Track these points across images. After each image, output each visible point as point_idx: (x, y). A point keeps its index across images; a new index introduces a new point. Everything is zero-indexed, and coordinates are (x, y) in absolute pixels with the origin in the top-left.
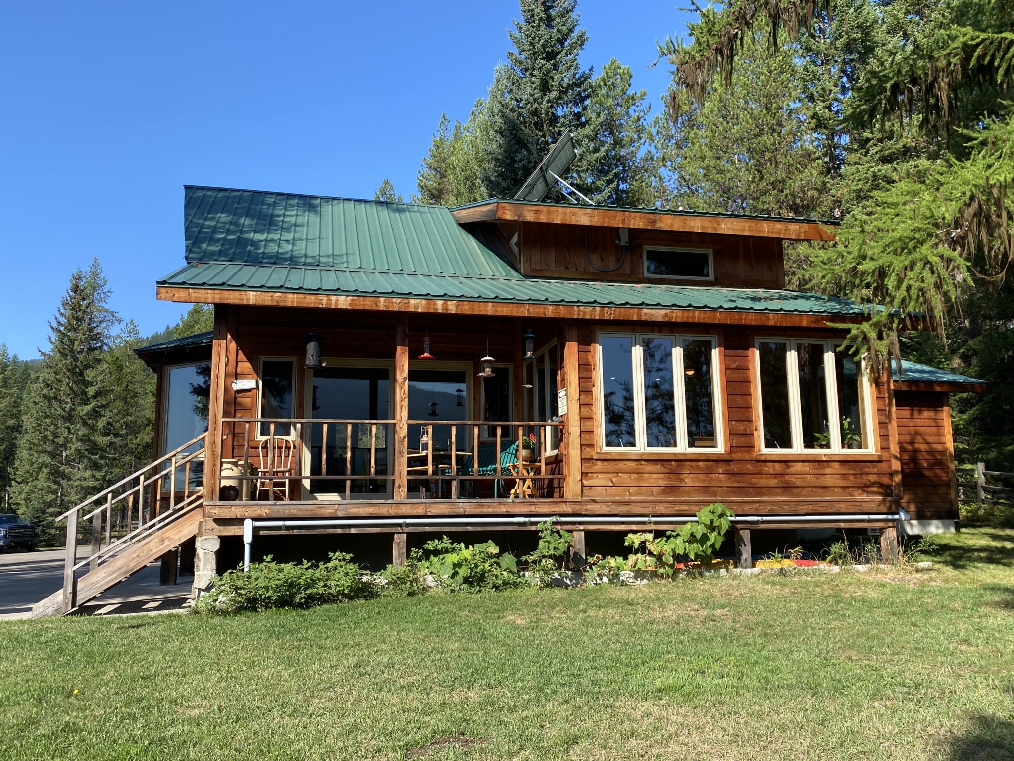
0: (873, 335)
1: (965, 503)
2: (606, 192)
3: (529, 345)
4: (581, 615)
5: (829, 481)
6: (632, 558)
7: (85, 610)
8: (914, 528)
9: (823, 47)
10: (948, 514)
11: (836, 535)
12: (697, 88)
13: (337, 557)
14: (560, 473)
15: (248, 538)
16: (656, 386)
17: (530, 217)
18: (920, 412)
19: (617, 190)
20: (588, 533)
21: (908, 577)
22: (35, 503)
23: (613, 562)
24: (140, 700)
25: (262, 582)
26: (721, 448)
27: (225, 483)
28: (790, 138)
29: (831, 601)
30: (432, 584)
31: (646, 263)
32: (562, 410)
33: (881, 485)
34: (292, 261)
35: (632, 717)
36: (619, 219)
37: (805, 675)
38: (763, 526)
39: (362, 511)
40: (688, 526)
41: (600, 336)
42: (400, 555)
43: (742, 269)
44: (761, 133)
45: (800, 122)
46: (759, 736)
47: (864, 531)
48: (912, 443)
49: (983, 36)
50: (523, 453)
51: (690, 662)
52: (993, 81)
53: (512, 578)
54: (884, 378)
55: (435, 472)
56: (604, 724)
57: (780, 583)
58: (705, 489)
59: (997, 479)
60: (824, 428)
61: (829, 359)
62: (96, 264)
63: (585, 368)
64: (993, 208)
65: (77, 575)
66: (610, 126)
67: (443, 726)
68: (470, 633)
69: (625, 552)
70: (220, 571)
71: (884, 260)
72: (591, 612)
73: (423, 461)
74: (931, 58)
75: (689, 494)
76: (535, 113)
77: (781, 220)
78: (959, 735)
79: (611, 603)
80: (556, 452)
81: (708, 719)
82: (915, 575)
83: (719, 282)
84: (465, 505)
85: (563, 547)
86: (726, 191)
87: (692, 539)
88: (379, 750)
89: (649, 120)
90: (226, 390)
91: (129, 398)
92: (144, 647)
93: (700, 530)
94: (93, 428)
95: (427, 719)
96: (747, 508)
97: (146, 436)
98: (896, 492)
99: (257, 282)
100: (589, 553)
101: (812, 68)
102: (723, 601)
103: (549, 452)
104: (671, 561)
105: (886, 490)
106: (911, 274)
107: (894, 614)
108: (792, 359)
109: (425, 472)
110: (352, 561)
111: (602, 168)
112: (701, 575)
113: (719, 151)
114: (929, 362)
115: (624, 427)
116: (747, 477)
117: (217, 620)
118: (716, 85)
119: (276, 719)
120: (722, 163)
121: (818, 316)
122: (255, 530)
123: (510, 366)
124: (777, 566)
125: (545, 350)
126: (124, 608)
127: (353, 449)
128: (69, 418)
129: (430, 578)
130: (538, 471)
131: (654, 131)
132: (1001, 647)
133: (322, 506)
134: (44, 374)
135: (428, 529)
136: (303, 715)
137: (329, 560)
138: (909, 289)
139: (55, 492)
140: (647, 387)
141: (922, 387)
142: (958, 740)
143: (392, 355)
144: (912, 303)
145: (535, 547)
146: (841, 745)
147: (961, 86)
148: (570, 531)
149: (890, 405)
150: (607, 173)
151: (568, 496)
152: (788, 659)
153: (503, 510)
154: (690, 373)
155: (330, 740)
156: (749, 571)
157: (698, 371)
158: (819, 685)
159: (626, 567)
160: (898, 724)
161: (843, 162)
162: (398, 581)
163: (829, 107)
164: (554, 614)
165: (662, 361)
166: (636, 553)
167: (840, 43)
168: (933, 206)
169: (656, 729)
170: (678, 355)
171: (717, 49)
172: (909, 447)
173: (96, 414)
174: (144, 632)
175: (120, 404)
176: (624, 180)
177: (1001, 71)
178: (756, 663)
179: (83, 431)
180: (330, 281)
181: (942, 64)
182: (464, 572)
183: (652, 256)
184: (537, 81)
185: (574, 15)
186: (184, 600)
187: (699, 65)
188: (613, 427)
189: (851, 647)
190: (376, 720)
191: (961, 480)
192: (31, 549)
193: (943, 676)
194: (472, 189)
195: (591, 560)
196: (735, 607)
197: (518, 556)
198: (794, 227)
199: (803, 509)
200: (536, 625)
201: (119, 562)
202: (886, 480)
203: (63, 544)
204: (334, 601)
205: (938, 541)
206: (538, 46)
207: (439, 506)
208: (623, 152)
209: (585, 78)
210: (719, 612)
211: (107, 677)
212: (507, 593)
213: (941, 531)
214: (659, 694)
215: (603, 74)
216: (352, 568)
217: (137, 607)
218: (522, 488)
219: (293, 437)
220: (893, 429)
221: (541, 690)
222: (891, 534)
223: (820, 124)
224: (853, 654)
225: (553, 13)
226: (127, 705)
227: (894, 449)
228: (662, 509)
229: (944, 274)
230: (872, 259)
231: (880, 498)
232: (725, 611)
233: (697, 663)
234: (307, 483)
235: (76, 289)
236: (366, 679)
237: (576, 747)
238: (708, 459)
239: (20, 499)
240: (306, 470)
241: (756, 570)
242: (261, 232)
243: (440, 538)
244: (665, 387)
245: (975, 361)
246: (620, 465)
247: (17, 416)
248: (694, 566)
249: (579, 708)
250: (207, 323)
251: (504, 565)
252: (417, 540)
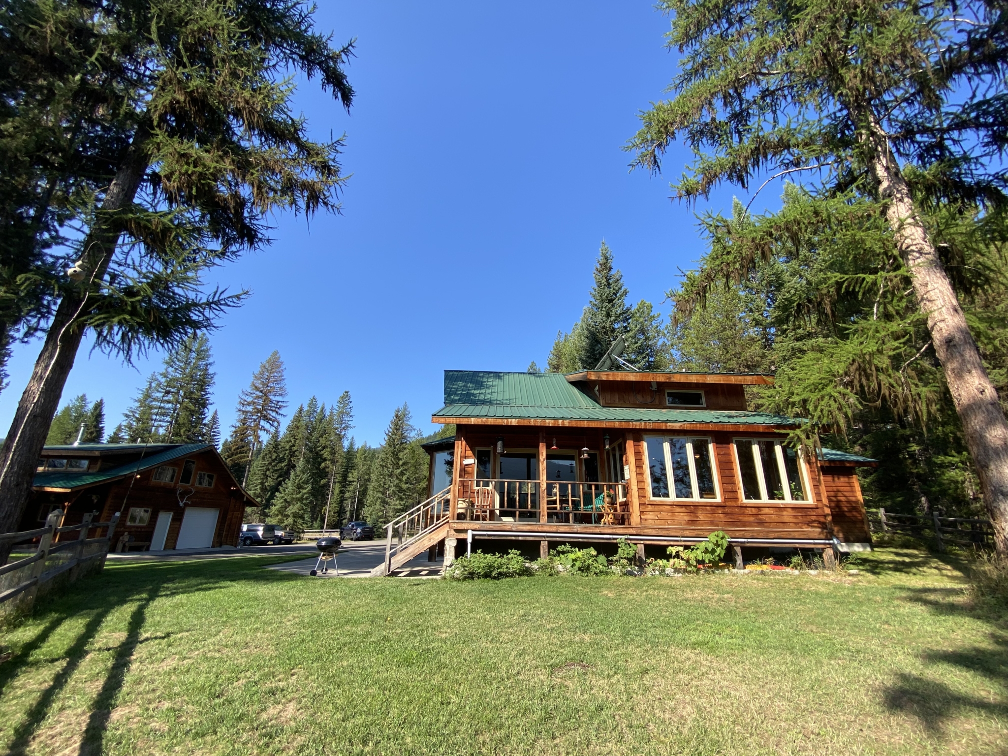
0: (803, 437)
1: (875, 532)
2: (643, 363)
3: (607, 442)
4: (645, 594)
5: (786, 519)
6: (672, 561)
7: (394, 574)
8: (844, 548)
9: (755, 285)
10: (865, 540)
11: (794, 552)
12: (687, 312)
13: (513, 553)
14: (628, 509)
15: (470, 540)
16: (678, 462)
17: (604, 378)
18: (839, 478)
19: (648, 361)
20: (646, 546)
21: (844, 579)
22: (374, 516)
23: (661, 562)
24: (418, 626)
25: (476, 564)
26: (719, 499)
27: (460, 511)
28: (741, 331)
29: (796, 593)
30: (562, 570)
31: (667, 398)
32: (627, 476)
33: (819, 522)
34: (490, 403)
35: (679, 659)
36: (650, 377)
37: (784, 640)
38: (748, 545)
39: (525, 528)
40: (703, 543)
41: (645, 437)
42: (544, 553)
43: (721, 400)
44: (725, 329)
45: (746, 323)
46: (759, 679)
47: (811, 550)
48: (836, 496)
49: (846, 277)
50: (607, 500)
51: (711, 627)
52: (856, 297)
53: (605, 569)
54: (813, 460)
55: (561, 508)
56: (663, 663)
57: (762, 580)
58: (712, 523)
59: (893, 518)
60: (780, 489)
61: (778, 449)
62: (406, 404)
63: (638, 454)
64: (867, 366)
65: (392, 555)
66: (643, 331)
67: (571, 656)
68: (583, 600)
69: (668, 557)
70: (457, 557)
71: (805, 396)
72: (650, 592)
73: (555, 502)
74: (818, 289)
75: (702, 525)
76: (604, 327)
77: (741, 374)
78: (888, 685)
79: (661, 587)
80: (625, 499)
81: (726, 664)
82: (848, 578)
83: (708, 408)
84: (577, 527)
85: (632, 553)
86: (708, 359)
87: (706, 551)
88: (537, 667)
89: (663, 326)
90: (461, 464)
91: (417, 466)
92: (421, 597)
93: (710, 546)
94: (401, 480)
95: (562, 650)
96: (737, 534)
97: (424, 484)
98: (829, 526)
99: (475, 413)
100: (647, 557)
101: (750, 296)
102: (728, 589)
103: (621, 499)
104: (695, 563)
105: (823, 525)
106: (822, 403)
107: (837, 603)
108: (756, 449)
109: (556, 508)
110: (520, 555)
111: (640, 351)
112: (713, 572)
113: (702, 340)
114: (839, 448)
115: (662, 485)
116: (736, 516)
117: (454, 583)
118: (698, 308)
119: (484, 644)
120: (704, 346)
121: (768, 426)
122: (473, 536)
123: (597, 452)
124: (759, 569)
125: (616, 444)
126: (412, 574)
127: (520, 494)
128: (391, 475)
129: (560, 566)
130: (616, 510)
131: (666, 332)
132: (909, 627)
133: (505, 525)
134: (382, 455)
135: (558, 539)
136: (497, 642)
137: (508, 554)
138: (822, 411)
139: (382, 511)
140: (673, 463)
141: (838, 464)
142: (888, 688)
143: (538, 447)
144: (825, 419)
145: (616, 552)
146: (812, 688)
147: (837, 301)
148: (636, 544)
149: (819, 475)
150: (643, 353)
151: (633, 524)
152: (772, 629)
153: (598, 531)
154: (698, 457)
155: (511, 659)
156: (742, 571)
157: (702, 455)
158: (794, 647)
159: (669, 566)
160: (847, 677)
161: (773, 341)
162: (543, 568)
163: (762, 314)
164: (629, 591)
165: (681, 448)
166: (674, 557)
167: (764, 283)
168: (830, 366)
169: (694, 669)
170: (689, 447)
171: (697, 293)
172: (834, 499)
173: (402, 474)
174: (420, 588)
175: (413, 468)
176: (652, 356)
177: (860, 294)
178: (752, 630)
179: (396, 482)
180: (508, 412)
181: (824, 292)
182: (578, 564)
183: (670, 395)
184: (604, 313)
185: (621, 282)
186: (439, 571)
187: (688, 301)
188: (656, 485)
189: (812, 624)
190: (535, 649)
191: (870, 518)
192: (371, 539)
193: (874, 645)
194: (574, 363)
195: (648, 561)
196: (735, 593)
197: (607, 557)
198: (749, 378)
199: (772, 535)
200: (619, 598)
201: (411, 550)
202: (822, 519)
203: (386, 537)
204: (512, 577)
205: (860, 556)
206: (604, 297)
207: (563, 527)
208: (650, 343)
209: (628, 309)
210: (726, 596)
211: (403, 612)
212: (602, 577)
213: (861, 550)
214: (694, 646)
215: (637, 307)
216: (521, 559)
217: (417, 573)
218: (608, 519)
219: (490, 488)
220: (823, 488)
221: (625, 638)
222: (830, 552)
223: (758, 323)
224: (814, 628)
225: (610, 281)
226: (412, 628)
227: (825, 501)
228: (687, 533)
229: (843, 403)
230: (797, 394)
231: (819, 530)
232: (729, 596)
233: (716, 628)
234: (498, 512)
235: (397, 416)
236: (529, 623)
237: (647, 676)
238: (711, 505)
239: (367, 514)
240: (497, 505)
241: (746, 571)
242: (477, 389)
243: (565, 545)
244: (683, 463)
245: (868, 447)
246: (662, 508)
247: (369, 474)
248: (709, 567)
249: (647, 651)
250: (452, 432)
251: (600, 562)
252: (553, 545)
